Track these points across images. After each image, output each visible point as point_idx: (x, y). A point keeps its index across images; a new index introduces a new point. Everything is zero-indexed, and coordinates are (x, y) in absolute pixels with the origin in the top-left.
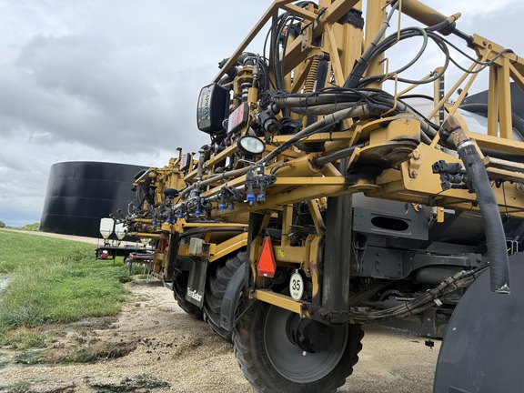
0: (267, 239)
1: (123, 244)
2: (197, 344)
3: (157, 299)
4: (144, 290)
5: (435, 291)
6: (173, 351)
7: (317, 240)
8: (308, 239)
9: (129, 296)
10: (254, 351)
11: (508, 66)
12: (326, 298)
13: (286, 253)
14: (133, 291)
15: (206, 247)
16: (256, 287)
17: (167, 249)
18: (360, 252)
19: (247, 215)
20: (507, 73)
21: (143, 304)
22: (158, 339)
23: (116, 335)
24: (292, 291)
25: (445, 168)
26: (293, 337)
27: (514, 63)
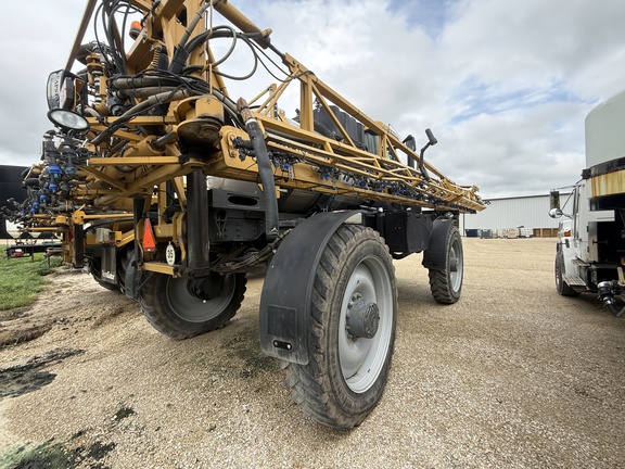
0: (147, 221)
1: (40, 242)
2: (119, 312)
3: (81, 284)
4: (68, 279)
5: (273, 244)
6: (92, 323)
7: (182, 215)
8: (175, 216)
9: (49, 286)
10: (158, 309)
11: (311, 84)
12: (190, 261)
13: (163, 230)
14: (55, 281)
15: (112, 235)
16: (145, 261)
17: (73, 240)
18: (222, 223)
19: (131, 201)
20: (310, 89)
21: (64, 290)
22: (77, 316)
23: (27, 322)
24: (168, 259)
25: (241, 143)
26: (193, 292)
27: (315, 83)
